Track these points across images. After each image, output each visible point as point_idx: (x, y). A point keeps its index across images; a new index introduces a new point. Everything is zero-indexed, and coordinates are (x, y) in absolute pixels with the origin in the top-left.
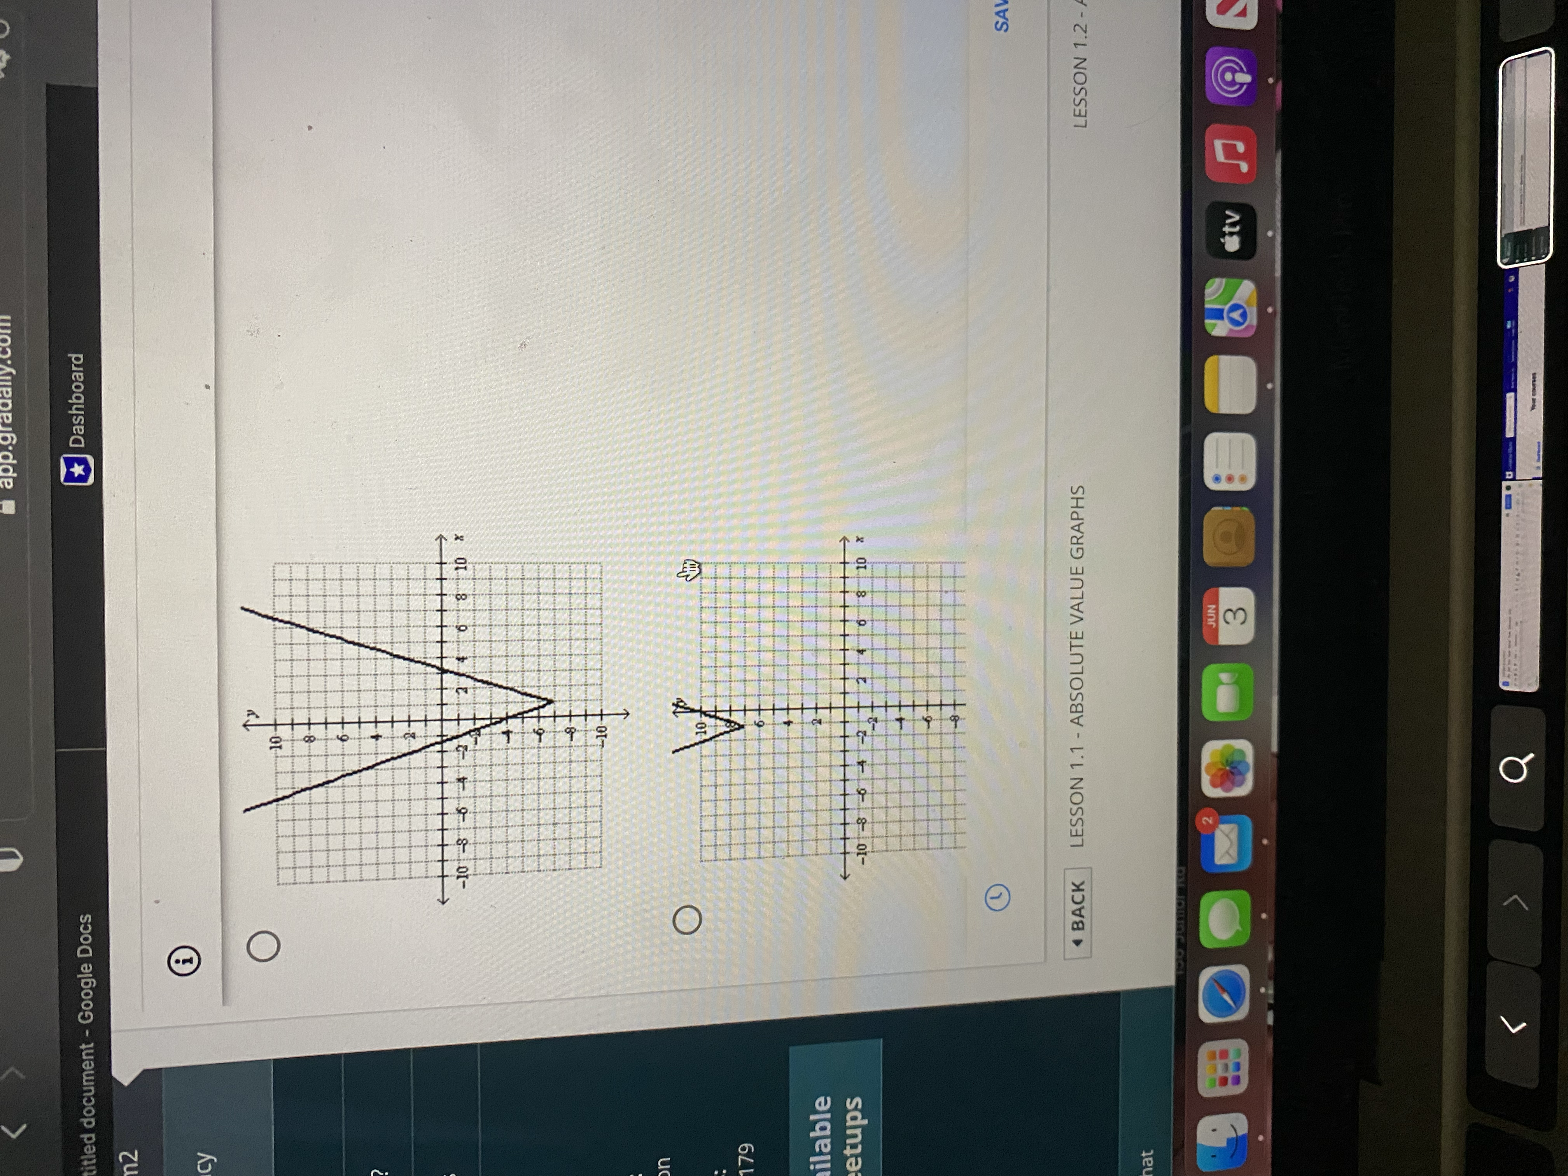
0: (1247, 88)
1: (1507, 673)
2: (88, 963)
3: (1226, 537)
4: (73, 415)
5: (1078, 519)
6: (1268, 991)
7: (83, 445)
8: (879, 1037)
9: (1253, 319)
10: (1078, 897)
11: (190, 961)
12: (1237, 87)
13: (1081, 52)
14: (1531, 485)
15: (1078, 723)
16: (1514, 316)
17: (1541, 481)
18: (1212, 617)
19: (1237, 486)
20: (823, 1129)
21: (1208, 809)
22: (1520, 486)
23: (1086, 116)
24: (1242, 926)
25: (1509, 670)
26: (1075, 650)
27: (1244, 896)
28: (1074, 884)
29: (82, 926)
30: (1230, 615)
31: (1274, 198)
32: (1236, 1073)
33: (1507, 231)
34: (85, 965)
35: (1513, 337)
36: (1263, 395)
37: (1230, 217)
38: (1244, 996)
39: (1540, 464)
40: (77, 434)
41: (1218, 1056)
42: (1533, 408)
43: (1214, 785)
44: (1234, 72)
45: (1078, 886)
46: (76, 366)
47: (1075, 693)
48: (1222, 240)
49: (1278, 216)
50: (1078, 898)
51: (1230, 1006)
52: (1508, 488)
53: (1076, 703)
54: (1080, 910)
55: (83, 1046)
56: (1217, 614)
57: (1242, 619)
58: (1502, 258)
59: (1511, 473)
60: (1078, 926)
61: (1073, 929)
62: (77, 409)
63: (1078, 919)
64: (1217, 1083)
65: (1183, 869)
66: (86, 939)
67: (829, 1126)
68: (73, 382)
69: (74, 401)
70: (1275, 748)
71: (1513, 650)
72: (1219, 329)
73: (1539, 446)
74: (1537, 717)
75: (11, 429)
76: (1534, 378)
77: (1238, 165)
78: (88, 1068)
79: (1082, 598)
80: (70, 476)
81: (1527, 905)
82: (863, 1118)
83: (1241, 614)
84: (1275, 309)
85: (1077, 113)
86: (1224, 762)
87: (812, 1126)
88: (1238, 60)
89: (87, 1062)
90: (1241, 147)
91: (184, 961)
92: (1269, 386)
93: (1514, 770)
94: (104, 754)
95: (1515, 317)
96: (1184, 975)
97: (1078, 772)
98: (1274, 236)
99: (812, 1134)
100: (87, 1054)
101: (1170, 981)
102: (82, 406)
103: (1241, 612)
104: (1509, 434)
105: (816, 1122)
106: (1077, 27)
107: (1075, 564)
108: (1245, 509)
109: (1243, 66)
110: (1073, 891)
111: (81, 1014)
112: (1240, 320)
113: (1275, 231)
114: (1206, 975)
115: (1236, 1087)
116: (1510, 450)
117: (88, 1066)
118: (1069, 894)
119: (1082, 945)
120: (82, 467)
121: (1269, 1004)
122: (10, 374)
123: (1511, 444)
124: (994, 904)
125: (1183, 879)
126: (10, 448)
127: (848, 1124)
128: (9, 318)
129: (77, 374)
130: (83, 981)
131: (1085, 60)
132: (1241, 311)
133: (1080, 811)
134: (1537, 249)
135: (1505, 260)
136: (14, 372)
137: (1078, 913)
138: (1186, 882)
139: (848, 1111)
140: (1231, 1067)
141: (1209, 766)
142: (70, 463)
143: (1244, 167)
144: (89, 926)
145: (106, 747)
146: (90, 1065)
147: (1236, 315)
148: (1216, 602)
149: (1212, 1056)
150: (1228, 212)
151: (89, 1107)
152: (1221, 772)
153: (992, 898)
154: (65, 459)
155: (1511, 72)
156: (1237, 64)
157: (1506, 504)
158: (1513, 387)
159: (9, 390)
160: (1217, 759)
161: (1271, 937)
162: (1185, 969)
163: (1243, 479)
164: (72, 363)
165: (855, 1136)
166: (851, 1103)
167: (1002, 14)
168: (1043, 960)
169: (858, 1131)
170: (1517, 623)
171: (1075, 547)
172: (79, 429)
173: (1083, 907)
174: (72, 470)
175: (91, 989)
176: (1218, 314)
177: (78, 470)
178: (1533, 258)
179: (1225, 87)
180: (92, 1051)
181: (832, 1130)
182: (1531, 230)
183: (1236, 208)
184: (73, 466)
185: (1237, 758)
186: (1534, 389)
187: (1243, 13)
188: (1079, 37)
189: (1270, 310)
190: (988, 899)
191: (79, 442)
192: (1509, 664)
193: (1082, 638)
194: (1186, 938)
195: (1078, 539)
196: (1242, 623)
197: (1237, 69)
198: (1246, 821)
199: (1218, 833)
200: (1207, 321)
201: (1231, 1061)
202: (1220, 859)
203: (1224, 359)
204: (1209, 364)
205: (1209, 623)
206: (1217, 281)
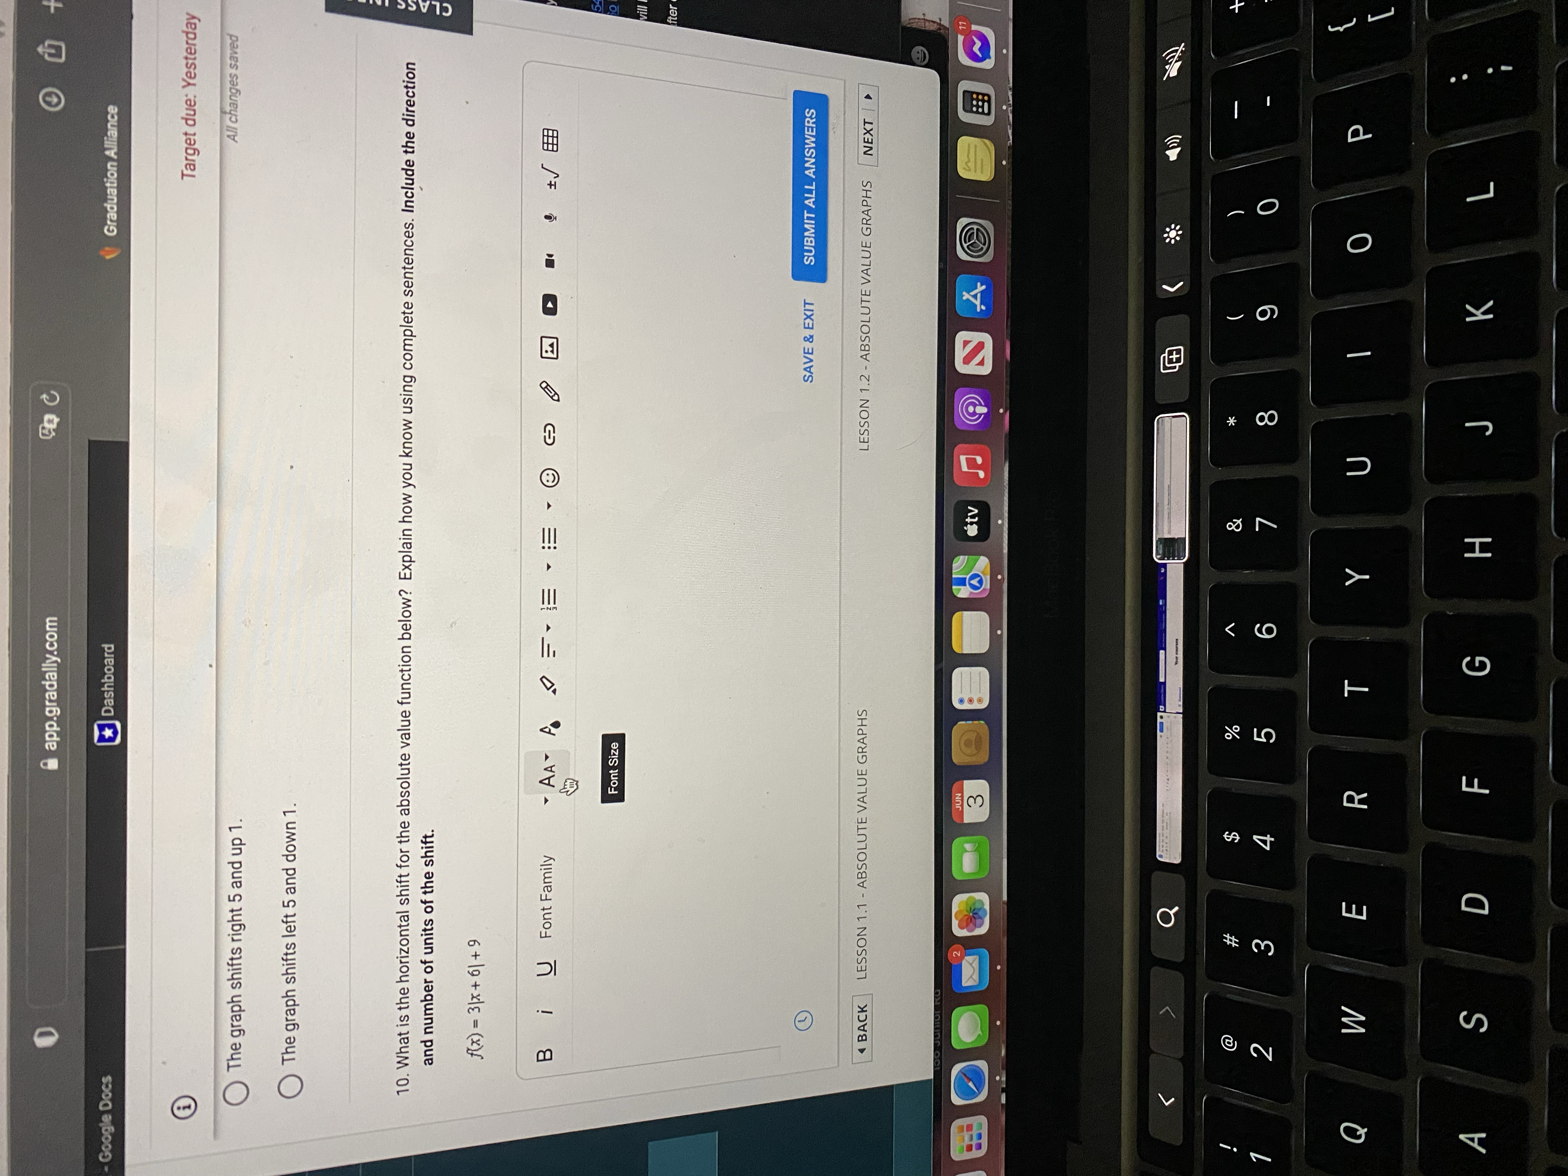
0: (984, 418)
1: (1161, 849)
2: (108, 1114)
3: (968, 744)
4: (104, 691)
5: (863, 734)
6: (1001, 1078)
7: (112, 714)
8: (713, 1131)
9: (987, 584)
12: (977, 416)
13: (865, 395)
14: (1175, 717)
15: (863, 887)
16: (1164, 595)
17: (1181, 715)
18: (958, 803)
19: (975, 706)
21: (957, 946)
22: (1168, 717)
23: (868, 442)
24: (982, 1032)
25: (1163, 846)
26: (861, 832)
27: (983, 1009)
28: (859, 1007)
29: (105, 1085)
30: (971, 801)
31: (1003, 495)
32: (980, 1141)
33: (1159, 536)
34: (106, 1116)
35: (1163, 611)
36: (994, 639)
37: (972, 511)
38: (985, 1083)
39: (1181, 703)
40: (108, 705)
41: (965, 1129)
42: (1176, 663)
43: (961, 927)
44: (975, 405)
45: (862, 1009)
46: (108, 653)
47: (860, 864)
48: (965, 528)
49: (1006, 508)
50: (862, 1017)
51: (975, 1092)
52: (1161, 717)
53: (861, 871)
54: (864, 1026)
56: (962, 800)
57: (980, 803)
58: (1157, 554)
59: (1163, 707)
60: (862, 1039)
61: (859, 1041)
62: (109, 687)
63: (862, 1033)
64: (965, 1149)
65: (939, 991)
66: (108, 1096)
68: (105, 666)
69: (106, 680)
70: (1005, 898)
71: (1165, 831)
72: (962, 592)
73: (1180, 690)
74: (1180, 880)
75: (55, 704)
76: (1177, 642)
77: (978, 474)
79: (866, 792)
80: (102, 738)
81: (1175, 1014)
83: (979, 799)
84: (1003, 576)
85: (862, 440)
86: (968, 909)
88: (979, 399)
90: (979, 460)
91: (184, 1108)
92: (999, 632)
93: (1166, 917)
95: (1164, 597)
96: (940, 1071)
97: (862, 923)
98: (1003, 524)
102: (113, 684)
103: (980, 798)
104: (1162, 680)
106: (862, 378)
107: (860, 767)
108: (982, 722)
109: (981, 401)
110: (859, 1012)
111: (102, 1154)
112: (978, 585)
113: (1003, 520)
114: (956, 1069)
115: (979, 1151)
116: (1163, 690)
118: (856, 1014)
119: (865, 1053)
120: (112, 731)
121: (1003, 1089)
122: (56, 662)
123: (1163, 686)
124: (801, 1026)
125: (938, 1000)
126: (55, 719)
128: (56, 619)
129: (109, 660)
130: (104, 1128)
131: (868, 401)
132: (979, 579)
133: (864, 952)
134: (1178, 551)
135: (1159, 557)
136: (59, 660)
137: (862, 1028)
138: (941, 1001)
140: (975, 1137)
141: (957, 914)
142: (101, 728)
143: (982, 474)
144: (111, 1086)
145: (125, 945)
147: (975, 582)
148: (961, 790)
149: (961, 1129)
150: (969, 508)
152: (966, 918)
153: (799, 1021)
154: (98, 725)
155: (1162, 425)
156: (977, 400)
157: (1160, 729)
158: (1163, 646)
159: (55, 674)
160: (963, 907)
161: (1004, 1037)
162: (941, 1066)
163: (980, 701)
164: (104, 651)
167: (808, 369)
168: (836, 1065)
170: (1168, 814)
171: (860, 755)
172: (109, 702)
173: (866, 1024)
174: (104, 733)
175: (110, 1134)
176: (962, 582)
178: (1176, 558)
179: (968, 417)
182: (1174, 538)
183: (975, 504)
184: (104, 731)
185: (978, 906)
186: (1177, 650)
187: (981, 363)
188: (864, 384)
189: (999, 577)
190: (797, 1022)
191: (109, 711)
192: (1163, 842)
193: (866, 822)
194: (941, 1043)
195: (863, 749)
196: (980, 806)
197: (977, 403)
198: (985, 952)
199: (964, 962)
200: (954, 587)
201: (975, 1133)
202: (966, 982)
203: (967, 614)
204: (956, 617)
205: (957, 807)
206: (961, 557)
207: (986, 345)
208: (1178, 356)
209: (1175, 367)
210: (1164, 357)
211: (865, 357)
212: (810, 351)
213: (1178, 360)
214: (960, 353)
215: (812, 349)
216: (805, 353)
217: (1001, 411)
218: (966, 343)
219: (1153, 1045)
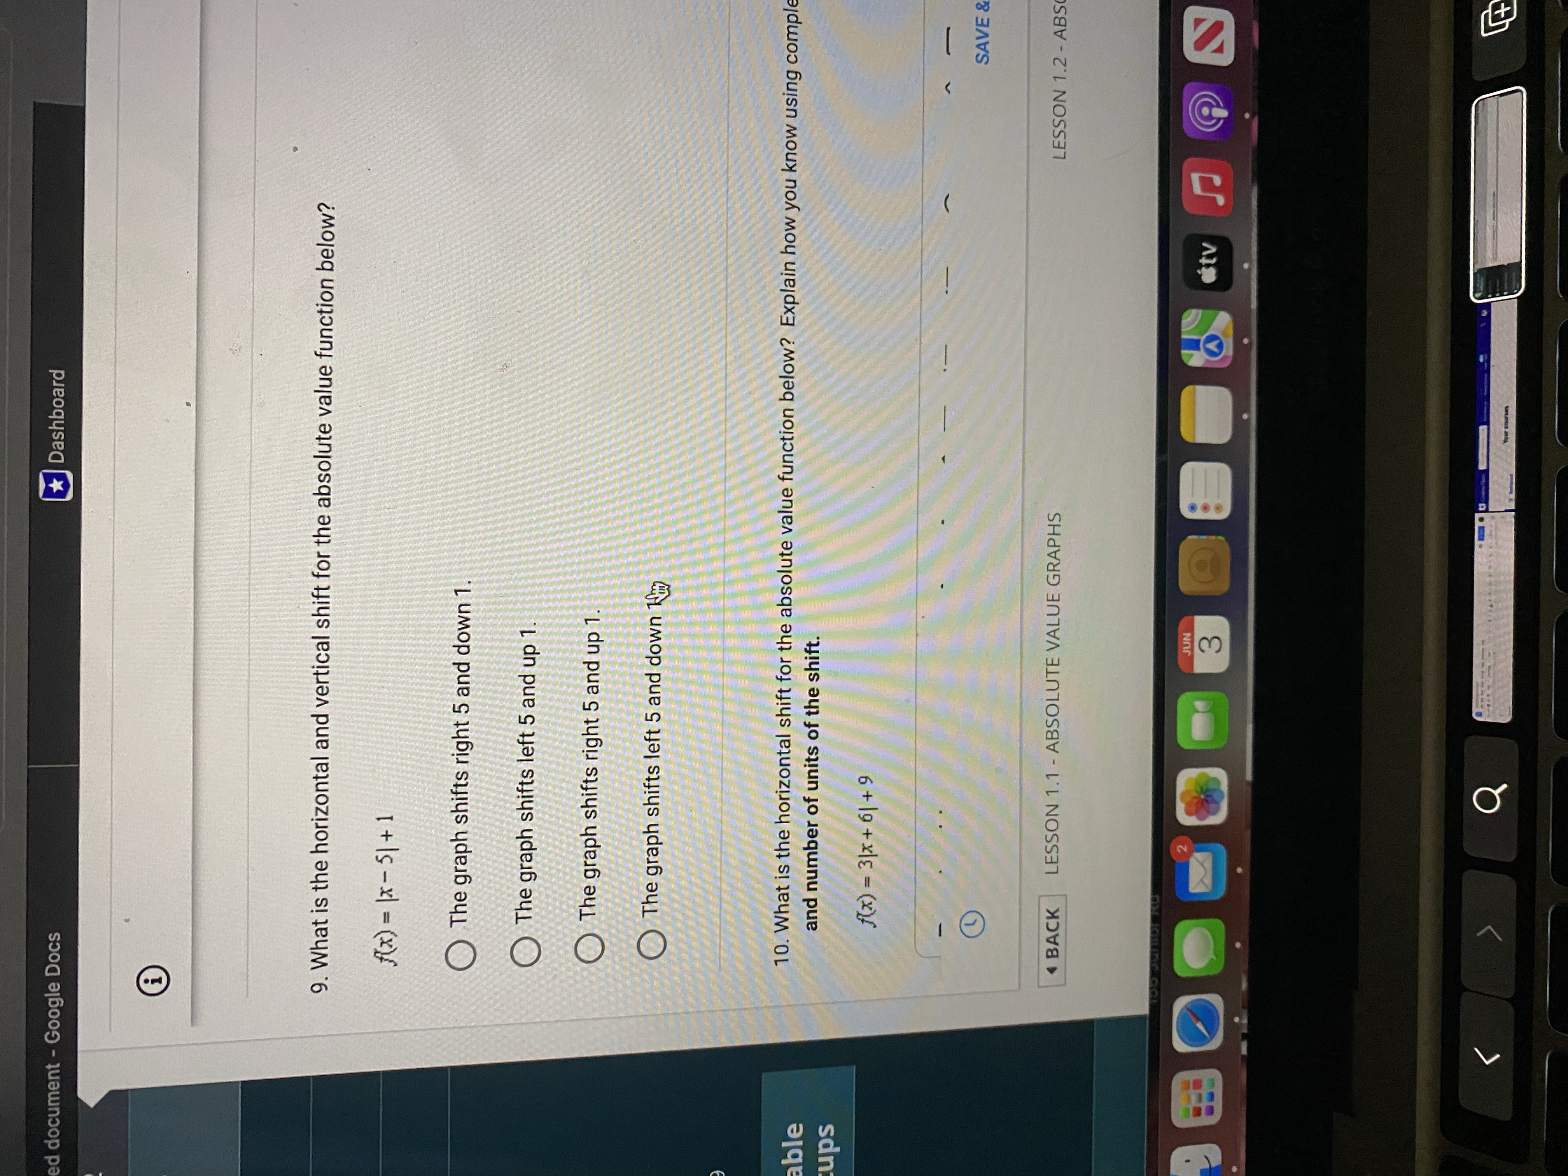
0: (1223, 124)
1: (1480, 704)
2: (55, 982)
3: (1201, 565)
4: (53, 431)
5: (1055, 546)
6: (1242, 1020)
7: (62, 461)
8: (852, 1064)
9: (1229, 350)
10: (1053, 924)
11: (159, 980)
12: (1214, 121)
13: (1060, 85)
14: (1503, 517)
15: (1054, 750)
16: (1486, 349)
17: (1513, 513)
18: (1187, 645)
19: (1212, 515)
20: (795, 1156)
21: (1183, 838)
22: (1493, 518)
23: (1065, 148)
24: (1216, 956)
25: (1482, 700)
26: (1051, 677)
27: (1219, 925)
28: (1048, 911)
29: (51, 944)
30: (1205, 644)
31: (1251, 229)
32: (1210, 1104)
33: (1478, 267)
34: (53, 984)
35: (1486, 370)
36: (1239, 425)
37: (1207, 249)
38: (1219, 1025)
39: (1513, 496)
40: (57, 450)
41: (1191, 1085)
42: (1505, 441)
43: (1189, 813)
45: (1052, 914)
46: (58, 382)
47: (1051, 719)
48: (1199, 272)
49: (1254, 249)
51: (1204, 1035)
52: (1481, 519)
53: (1051, 729)
54: (1054, 937)
55: (49, 1067)
56: (1192, 642)
57: (1217, 648)
58: (1474, 293)
59: (1484, 505)
60: (1052, 954)
61: (1048, 957)
62: (57, 425)
63: (1052, 946)
64: (1191, 1113)
65: (1157, 897)
66: (54, 958)
67: (800, 1153)
68: (53, 398)
69: (55, 417)
70: (1249, 776)
71: (1485, 681)
72: (1195, 359)
73: (1512, 479)
74: (1509, 746)
76: (1507, 411)
77: (1214, 199)
78: (54, 1088)
79: (1058, 625)
80: (48, 492)
81: (1501, 936)
82: (835, 1145)
83: (1216, 643)
84: (1251, 340)
85: (1056, 144)
86: (1199, 790)
87: (784, 1153)
88: (1215, 96)
89: (53, 1083)
90: (1217, 181)
91: (153, 981)
92: (1245, 416)
93: (1487, 800)
94: (77, 770)
95: (1487, 351)
96: (1159, 1004)
97: (1053, 799)
98: (1250, 269)
99: (784, 1162)
100: (53, 1075)
101: (1145, 1010)
102: (63, 422)
103: (1216, 640)
104: (1482, 467)
105: (789, 1149)
106: (1057, 61)
107: (1052, 590)
108: (1221, 538)
109: (1220, 102)
110: (1048, 918)
111: (48, 1033)
112: (1216, 350)
113: (1251, 263)
114: (1181, 1004)
115: (1210, 1117)
116: (1484, 481)
117: (54, 1087)
118: (1044, 921)
119: (1056, 973)
120: (61, 482)
121: (1243, 1034)
123: (1483, 476)
124: (969, 931)
125: (1158, 907)
127: (820, 1152)
129: (58, 390)
130: (50, 1000)
131: (1064, 93)
132: (1216, 342)
133: (1055, 837)
134: (1510, 283)
135: (1478, 295)
137: (1052, 940)
138: (1160, 910)
139: (820, 1139)
140: (1205, 1097)
141: (1183, 795)
142: (48, 479)
143: (1221, 200)
144: (58, 944)
145: (78, 762)
146: (56, 1085)
147: (1212, 346)
148: (1191, 629)
149: (1186, 1085)
150: (1204, 244)
151: (54, 1127)
152: (1196, 801)
153: (966, 925)
154: (44, 474)
155: (1483, 110)
156: (1215, 100)
157: (1479, 536)
158: (1485, 420)
160: (1192, 787)
161: (1246, 966)
162: (1159, 998)
163: (1218, 508)
164: (53, 379)
165: (828, 1164)
166: (823, 1130)
167: (983, 47)
168: (1017, 988)
169: (830, 1159)
170: (1489, 654)
171: (1051, 574)
172: (59, 445)
173: (1057, 935)
174: (51, 485)
175: (58, 1008)
176: (1194, 345)
177: (57, 485)
178: (1506, 293)
179: (1202, 122)
180: (58, 1071)
181: (803, 1158)
182: (1503, 266)
183: (1212, 240)
184: (52, 482)
185: (1212, 786)
186: (1506, 422)
187: (1220, 50)
189: (1246, 341)
190: (963, 925)
191: (58, 457)
192: (1482, 694)
193: (1058, 665)
194: (1160, 966)
195: (1054, 566)
196: (1218, 651)
197: (1214, 104)
198: (1221, 849)
199: (1192, 862)
200: (1184, 352)
201: (1205, 1091)
202: (1194, 888)
203: (1200, 389)
204: (1186, 394)
205: (1185, 651)
206: (1194, 312)
207: (1225, 26)
208: (1509, 8)
209: (1503, 26)
210: (1487, 16)
211: (1059, 34)
212: (985, 22)
213: (1508, 14)
214: (1190, 36)
215: (988, 20)
216: (977, 24)
217: (1247, 116)
218: (1198, 22)
219: (1466, 979)
